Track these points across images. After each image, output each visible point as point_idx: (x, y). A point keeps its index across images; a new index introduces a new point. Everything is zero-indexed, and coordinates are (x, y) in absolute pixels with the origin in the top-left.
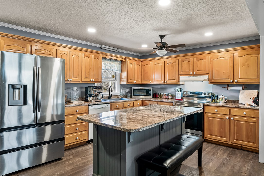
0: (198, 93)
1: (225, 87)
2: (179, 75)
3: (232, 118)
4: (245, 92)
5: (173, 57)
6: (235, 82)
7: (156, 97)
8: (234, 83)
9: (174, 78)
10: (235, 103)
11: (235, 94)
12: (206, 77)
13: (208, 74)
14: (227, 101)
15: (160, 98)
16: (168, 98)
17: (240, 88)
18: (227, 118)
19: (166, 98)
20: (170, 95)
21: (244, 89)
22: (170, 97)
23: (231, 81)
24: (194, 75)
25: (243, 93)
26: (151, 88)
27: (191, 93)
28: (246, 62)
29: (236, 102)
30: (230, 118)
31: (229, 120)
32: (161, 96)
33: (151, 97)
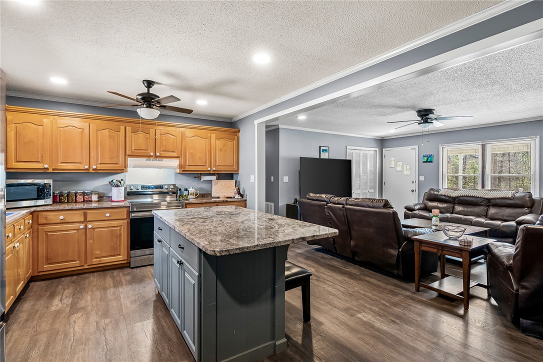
0: (156, 187)
1: (196, 177)
2: (127, 156)
4: (220, 182)
10: (204, 197)
11: (205, 186)
13: (179, 157)
17: (213, 178)
19: (84, 201)
20: (95, 194)
21: (218, 179)
22: (95, 198)
24: (156, 157)
25: (217, 183)
26: (50, 181)
27: (143, 187)
28: (223, 147)
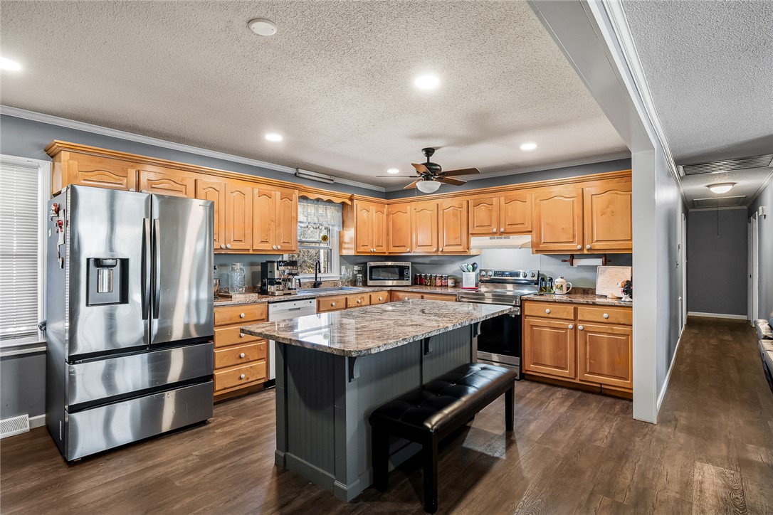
0: (512, 274)
1: (566, 261)
2: (470, 235)
3: (580, 327)
4: (608, 270)
5: (455, 196)
6: (588, 250)
7: (421, 284)
8: (586, 252)
9: (458, 241)
10: (588, 294)
11: (587, 275)
12: (527, 239)
13: (531, 232)
14: (572, 291)
15: (430, 285)
16: (447, 286)
17: (599, 262)
18: (571, 326)
19: (441, 286)
20: (450, 279)
21: (605, 264)
22: (450, 283)
23: (579, 247)
24: (502, 233)
25: (604, 271)
26: (408, 264)
27: (496, 273)
28: (608, 206)
29: (589, 291)
30: (575, 327)
31: (573, 330)
32: (431, 281)
33: (409, 283)
